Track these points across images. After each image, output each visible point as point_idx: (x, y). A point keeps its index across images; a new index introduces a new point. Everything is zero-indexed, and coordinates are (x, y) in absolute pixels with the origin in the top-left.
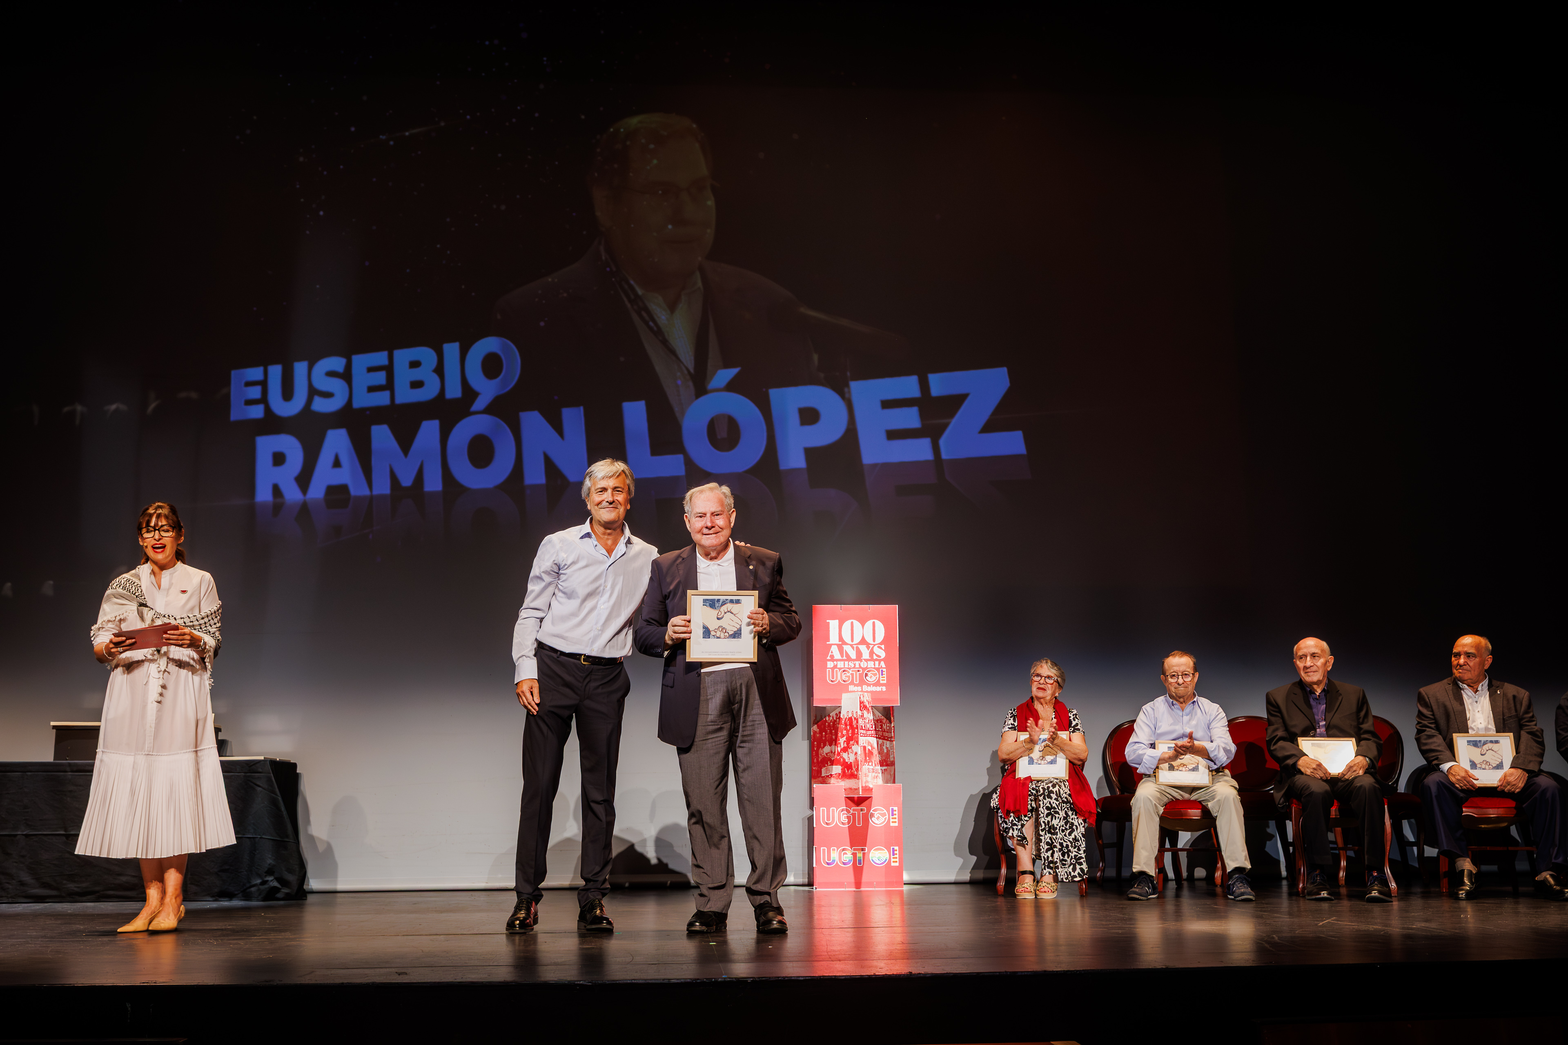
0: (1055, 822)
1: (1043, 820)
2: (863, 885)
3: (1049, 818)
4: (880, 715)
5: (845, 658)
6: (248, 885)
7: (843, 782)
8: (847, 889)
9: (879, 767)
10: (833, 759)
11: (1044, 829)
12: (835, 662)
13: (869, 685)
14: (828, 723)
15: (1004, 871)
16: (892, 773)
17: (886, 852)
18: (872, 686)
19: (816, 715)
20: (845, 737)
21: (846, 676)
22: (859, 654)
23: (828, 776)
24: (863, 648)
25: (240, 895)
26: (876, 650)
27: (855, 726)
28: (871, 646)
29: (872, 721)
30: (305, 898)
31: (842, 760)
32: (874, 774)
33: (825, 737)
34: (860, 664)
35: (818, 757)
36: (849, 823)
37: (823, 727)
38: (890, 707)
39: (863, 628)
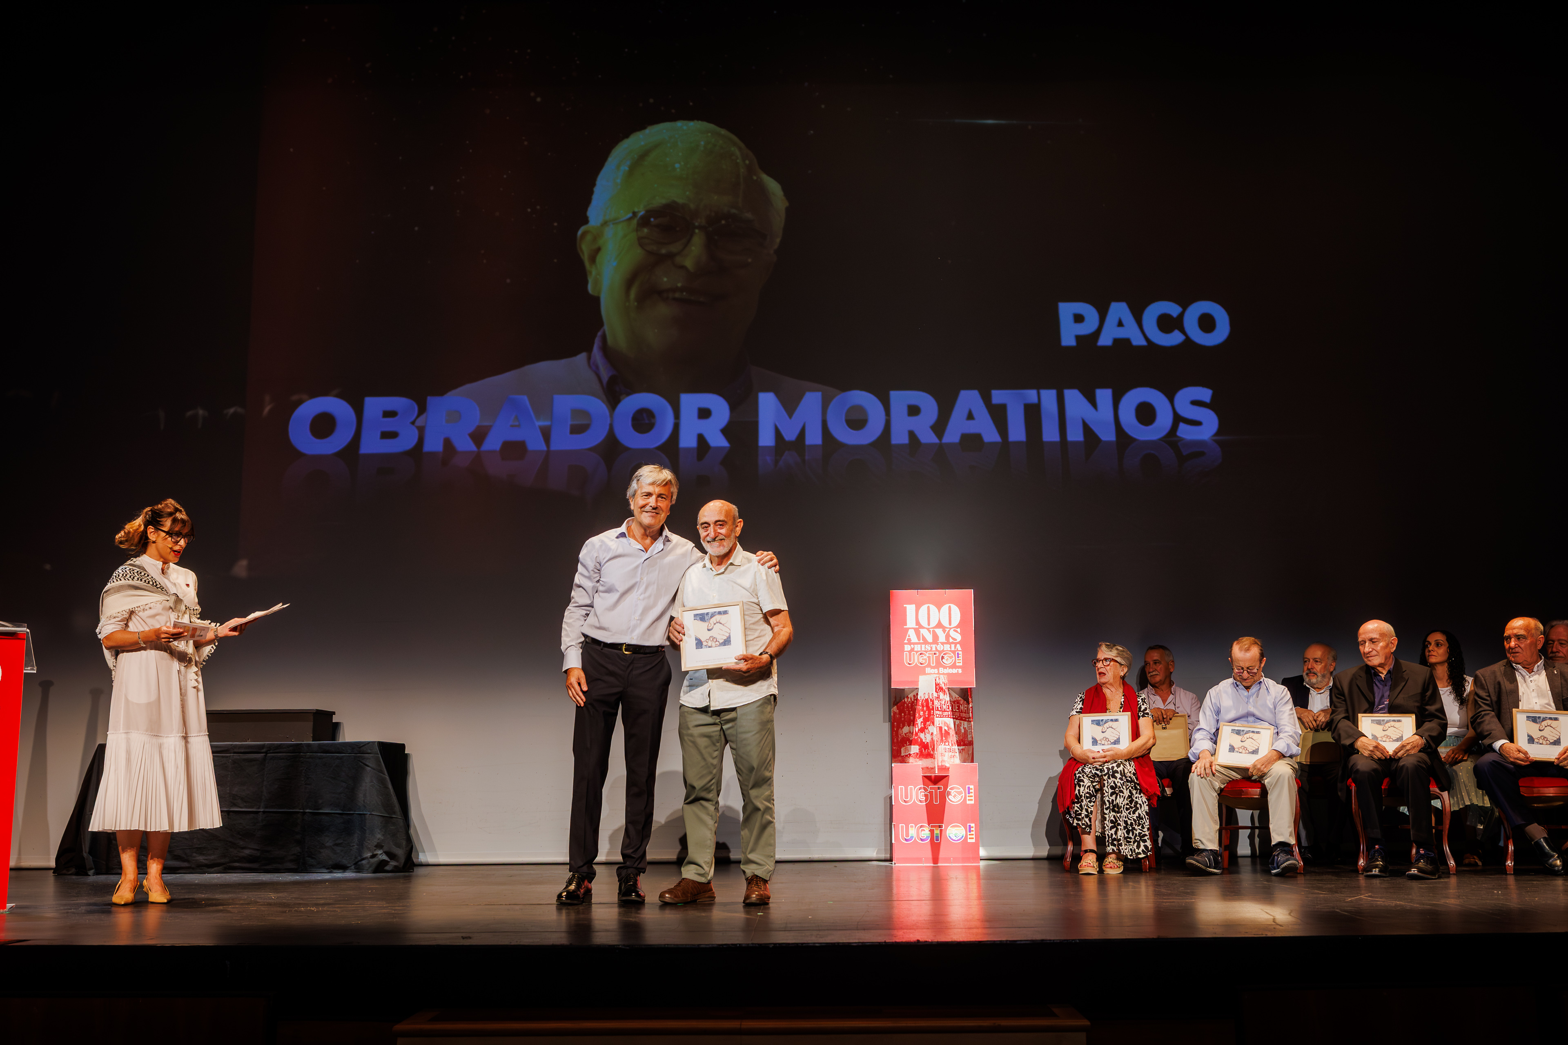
0: (1119, 801)
1: (1107, 798)
2: (940, 860)
3: (1114, 797)
4: (957, 696)
5: (921, 641)
6: (359, 858)
7: (920, 761)
8: (925, 865)
9: (956, 747)
10: (911, 739)
11: (1109, 808)
12: (912, 646)
13: (945, 667)
14: (906, 704)
15: (1070, 848)
16: (970, 752)
17: (963, 829)
18: (948, 668)
19: (895, 696)
20: (922, 718)
21: (923, 659)
22: (936, 637)
23: (907, 756)
24: (939, 632)
25: (353, 867)
26: (952, 633)
27: (931, 708)
28: (947, 630)
29: (949, 703)
30: (412, 870)
31: (919, 740)
32: (950, 754)
33: (904, 718)
34: (936, 648)
35: (898, 737)
36: (926, 800)
37: (902, 708)
38: (968, 688)
39: (939, 612)
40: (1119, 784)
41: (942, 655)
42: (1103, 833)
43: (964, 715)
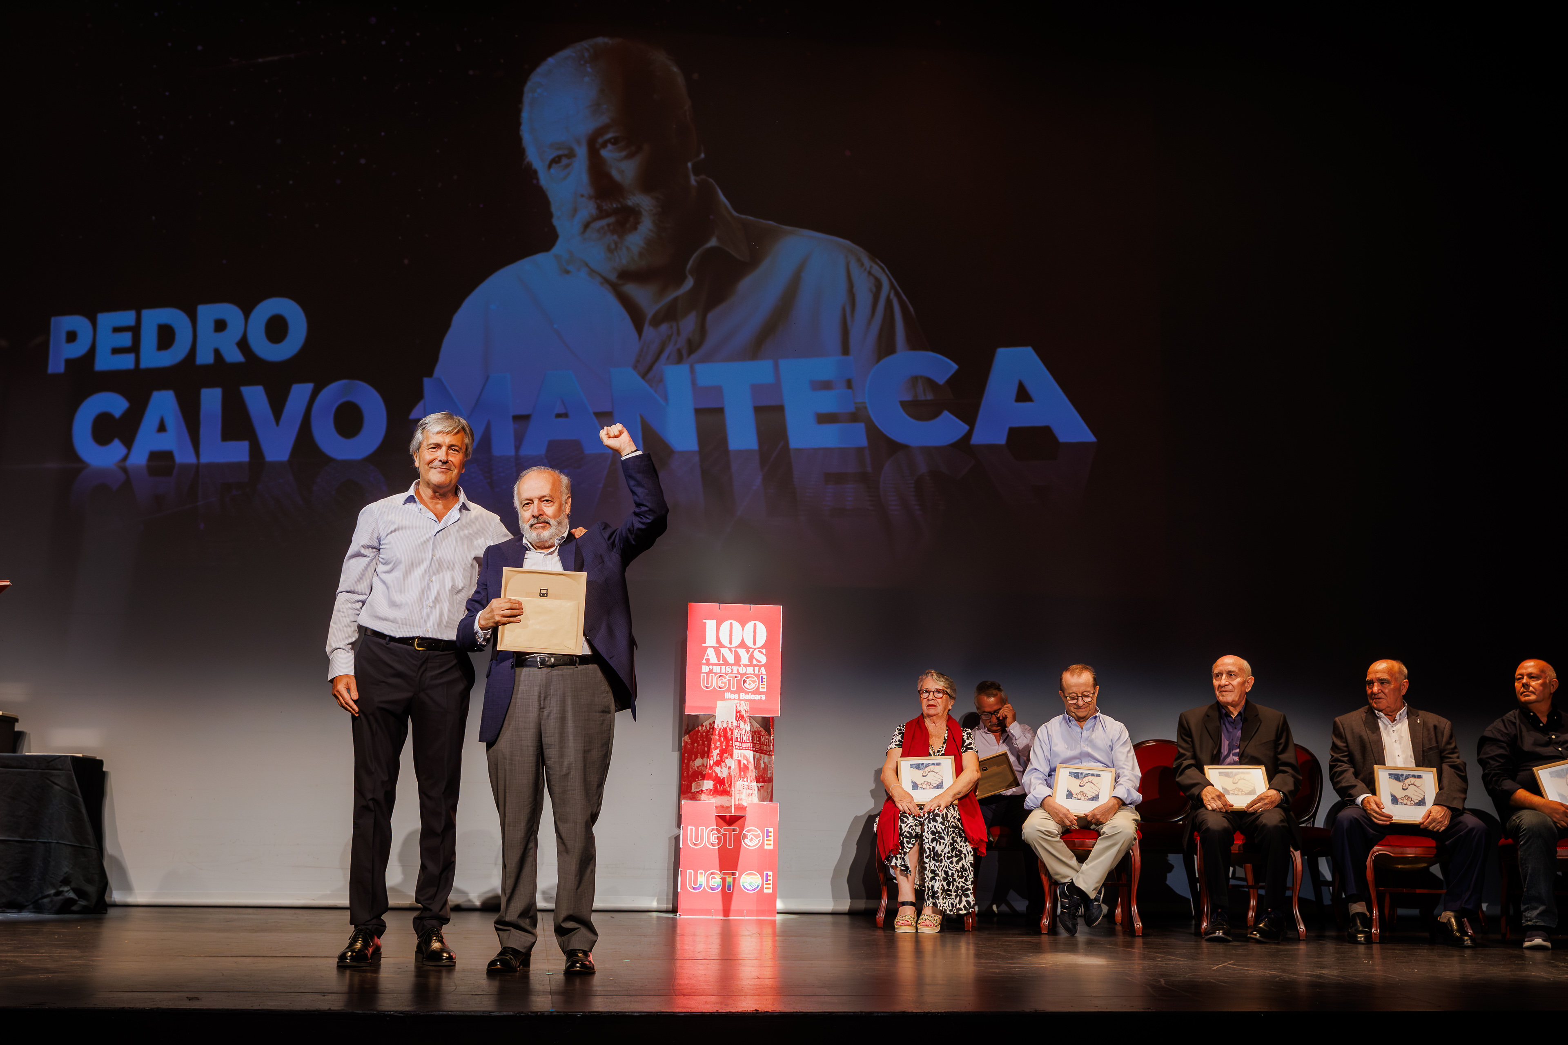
0: (941, 848)
1: (927, 846)
2: (731, 913)
3: (934, 844)
4: (759, 726)
5: (721, 662)
6: (40, 896)
7: (714, 799)
8: (714, 917)
9: (755, 784)
10: (704, 773)
11: (929, 855)
12: (711, 667)
13: (747, 693)
14: (701, 733)
15: (884, 901)
16: (769, 790)
17: (758, 878)
18: (750, 694)
19: (688, 724)
20: (718, 749)
21: (722, 683)
22: (738, 658)
23: (698, 792)
24: (742, 652)
25: (31, 906)
26: (757, 654)
27: (730, 738)
28: (751, 650)
29: (749, 733)
30: (105, 912)
31: (714, 774)
32: (748, 791)
33: (697, 748)
34: (738, 670)
35: (689, 770)
36: (719, 843)
37: (695, 737)
38: (770, 717)
39: (743, 629)
40: (939, 829)
41: (744, 678)
42: (922, 885)
43: (765, 748)
